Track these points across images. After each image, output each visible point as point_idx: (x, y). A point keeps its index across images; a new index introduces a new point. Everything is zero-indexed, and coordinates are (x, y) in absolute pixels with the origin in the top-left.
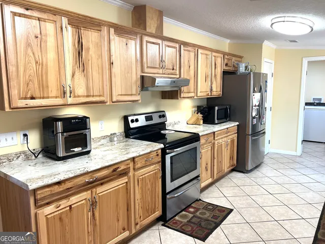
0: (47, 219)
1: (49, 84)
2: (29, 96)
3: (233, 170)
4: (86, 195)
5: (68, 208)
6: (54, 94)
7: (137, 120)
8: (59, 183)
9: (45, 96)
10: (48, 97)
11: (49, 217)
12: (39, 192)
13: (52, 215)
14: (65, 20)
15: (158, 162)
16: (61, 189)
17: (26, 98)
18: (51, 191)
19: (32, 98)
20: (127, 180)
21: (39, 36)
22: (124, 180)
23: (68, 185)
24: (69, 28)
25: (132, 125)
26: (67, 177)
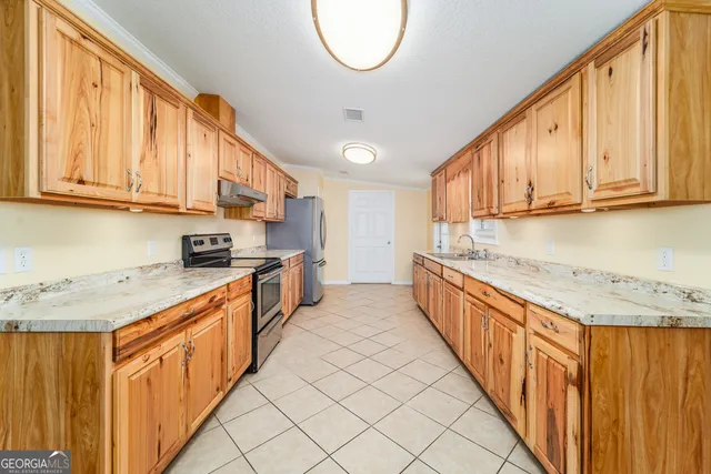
0: (131, 383)
1: (109, 166)
2: (76, 176)
3: (300, 305)
4: (180, 338)
5: (158, 361)
6: (114, 181)
7: (202, 243)
8: (149, 319)
9: (102, 182)
10: (105, 185)
11: (133, 378)
12: (122, 334)
13: (138, 375)
14: (135, 77)
15: (248, 292)
16: (152, 329)
17: (70, 180)
18: (139, 332)
19: (81, 182)
20: (222, 316)
21: (99, 85)
22: (219, 315)
23: (161, 321)
24: (141, 90)
25: (197, 249)
26: (162, 307)
